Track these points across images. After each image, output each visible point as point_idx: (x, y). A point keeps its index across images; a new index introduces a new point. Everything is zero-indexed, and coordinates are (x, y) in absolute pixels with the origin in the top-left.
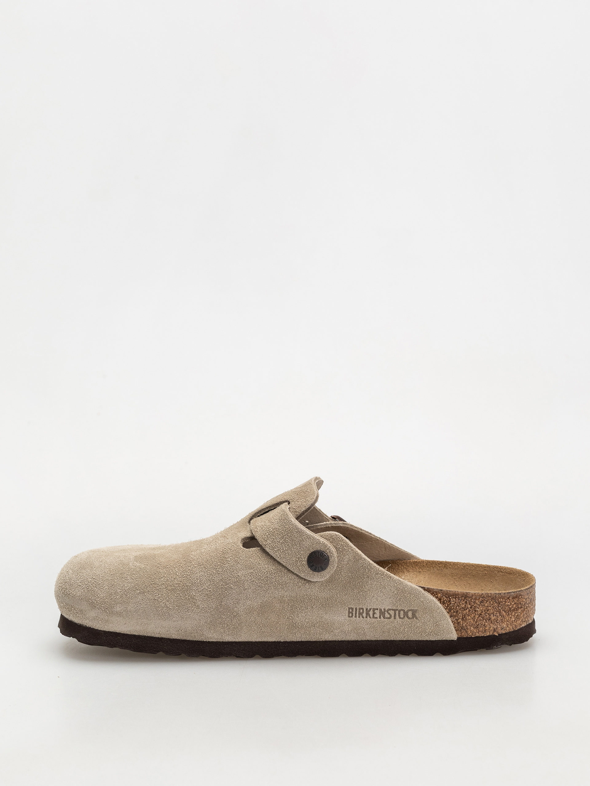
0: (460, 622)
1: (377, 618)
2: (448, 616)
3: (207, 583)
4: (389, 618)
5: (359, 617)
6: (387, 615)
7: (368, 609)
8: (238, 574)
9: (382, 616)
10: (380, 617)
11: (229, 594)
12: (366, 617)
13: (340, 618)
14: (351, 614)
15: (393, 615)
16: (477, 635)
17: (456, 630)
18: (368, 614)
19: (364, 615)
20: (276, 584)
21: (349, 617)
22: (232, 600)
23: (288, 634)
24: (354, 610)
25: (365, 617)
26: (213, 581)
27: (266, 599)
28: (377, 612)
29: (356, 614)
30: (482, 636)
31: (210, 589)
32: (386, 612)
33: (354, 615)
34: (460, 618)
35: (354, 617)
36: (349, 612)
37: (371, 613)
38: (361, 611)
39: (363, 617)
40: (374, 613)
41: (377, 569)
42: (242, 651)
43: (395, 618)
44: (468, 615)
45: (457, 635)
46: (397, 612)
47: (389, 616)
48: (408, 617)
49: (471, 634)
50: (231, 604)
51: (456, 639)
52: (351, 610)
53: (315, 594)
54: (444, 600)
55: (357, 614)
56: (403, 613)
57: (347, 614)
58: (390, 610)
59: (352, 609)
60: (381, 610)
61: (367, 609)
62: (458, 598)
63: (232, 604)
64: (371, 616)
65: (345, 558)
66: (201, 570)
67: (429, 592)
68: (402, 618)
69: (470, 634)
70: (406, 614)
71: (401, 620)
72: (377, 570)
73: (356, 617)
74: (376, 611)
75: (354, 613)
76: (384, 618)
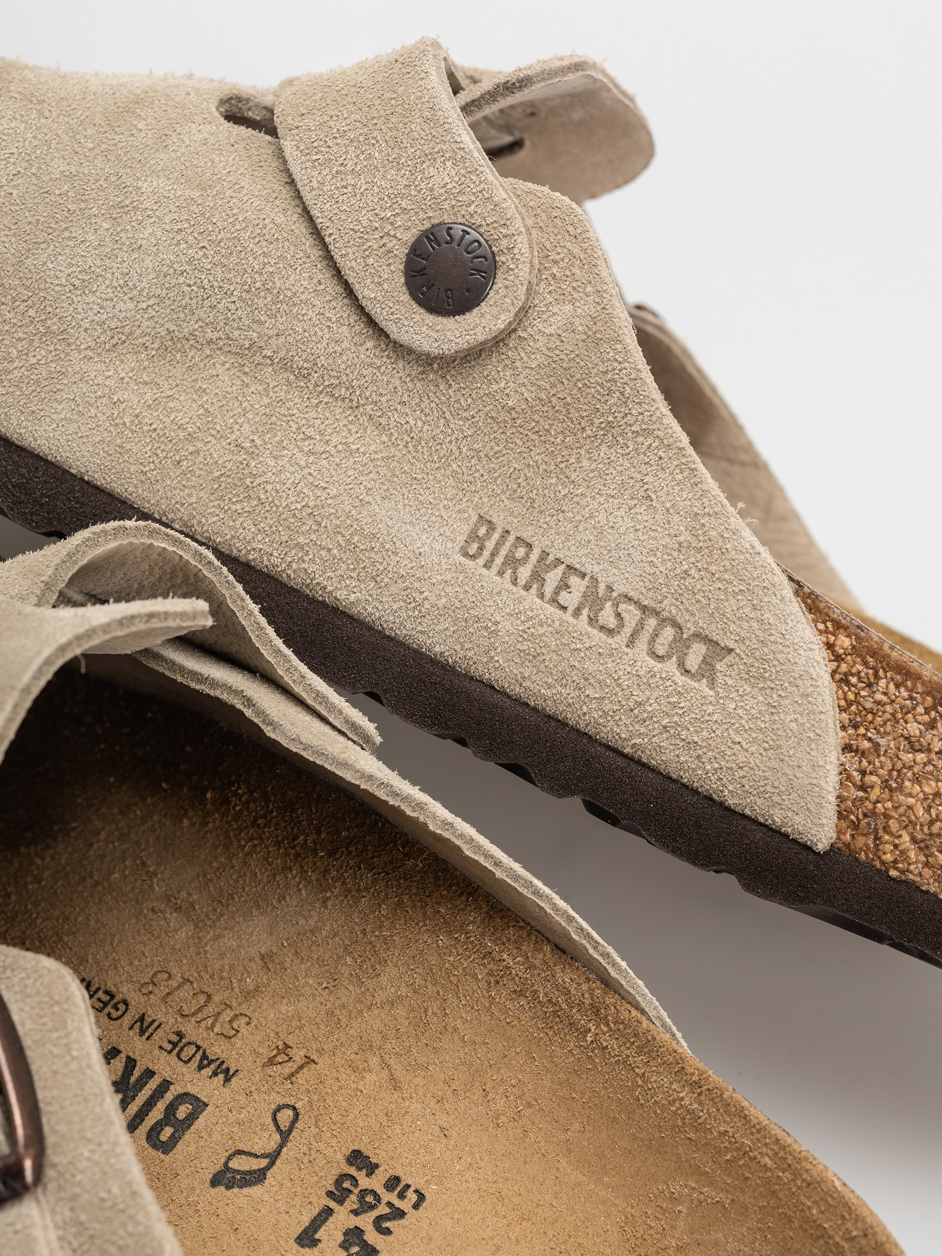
0: (872, 787)
1: (564, 608)
2: (834, 738)
3: (14, 164)
4: (610, 632)
5: (501, 573)
6: (607, 616)
7: (551, 558)
8: (140, 184)
9: (585, 612)
10: (577, 612)
11: (69, 238)
12: (527, 588)
13: (428, 541)
14: (475, 546)
15: (628, 630)
16: (911, 877)
17: (840, 815)
18: (537, 577)
19: (524, 573)
20: (258, 285)
21: (466, 555)
22: (70, 265)
23: (211, 504)
24: (496, 536)
25: (522, 581)
26: (39, 168)
27: (196, 326)
28: (578, 585)
29: (493, 555)
30: (927, 892)
31: (11, 191)
32: (609, 604)
33: (486, 554)
34: (881, 771)
35: (481, 561)
36: (473, 536)
37: (553, 578)
38: (521, 552)
39: (514, 582)
40: (564, 585)
41: (658, 414)
42: (14, 486)
43: (631, 643)
44: (916, 780)
45: (835, 835)
46: (652, 622)
47: (612, 623)
48: (681, 664)
49: (888, 857)
50: (57, 277)
51: (822, 846)
52: (482, 531)
53: (384, 399)
54: (854, 670)
55: (499, 560)
56: (671, 638)
57: (461, 539)
58: (628, 599)
59: (492, 526)
60: (595, 580)
61: (544, 554)
62: (911, 691)
63: (64, 280)
64: (548, 590)
65: (555, 309)
66: (23, 113)
67: (810, 612)
68: (660, 658)
69: (884, 857)
70: (681, 645)
71: (651, 662)
72: (654, 418)
73: (487, 566)
74: (574, 580)
75: (490, 545)
76: (592, 621)
